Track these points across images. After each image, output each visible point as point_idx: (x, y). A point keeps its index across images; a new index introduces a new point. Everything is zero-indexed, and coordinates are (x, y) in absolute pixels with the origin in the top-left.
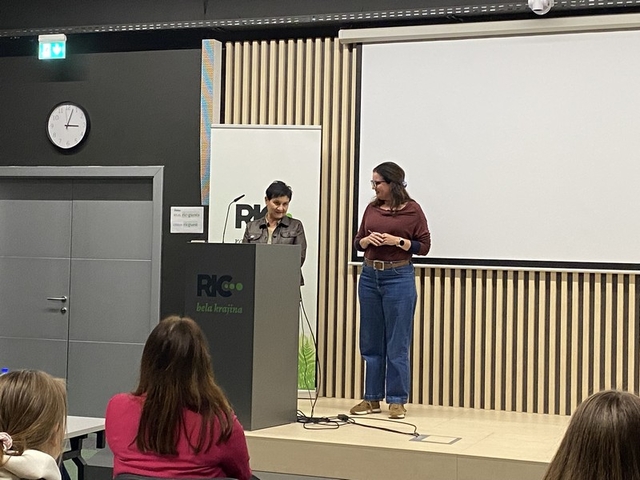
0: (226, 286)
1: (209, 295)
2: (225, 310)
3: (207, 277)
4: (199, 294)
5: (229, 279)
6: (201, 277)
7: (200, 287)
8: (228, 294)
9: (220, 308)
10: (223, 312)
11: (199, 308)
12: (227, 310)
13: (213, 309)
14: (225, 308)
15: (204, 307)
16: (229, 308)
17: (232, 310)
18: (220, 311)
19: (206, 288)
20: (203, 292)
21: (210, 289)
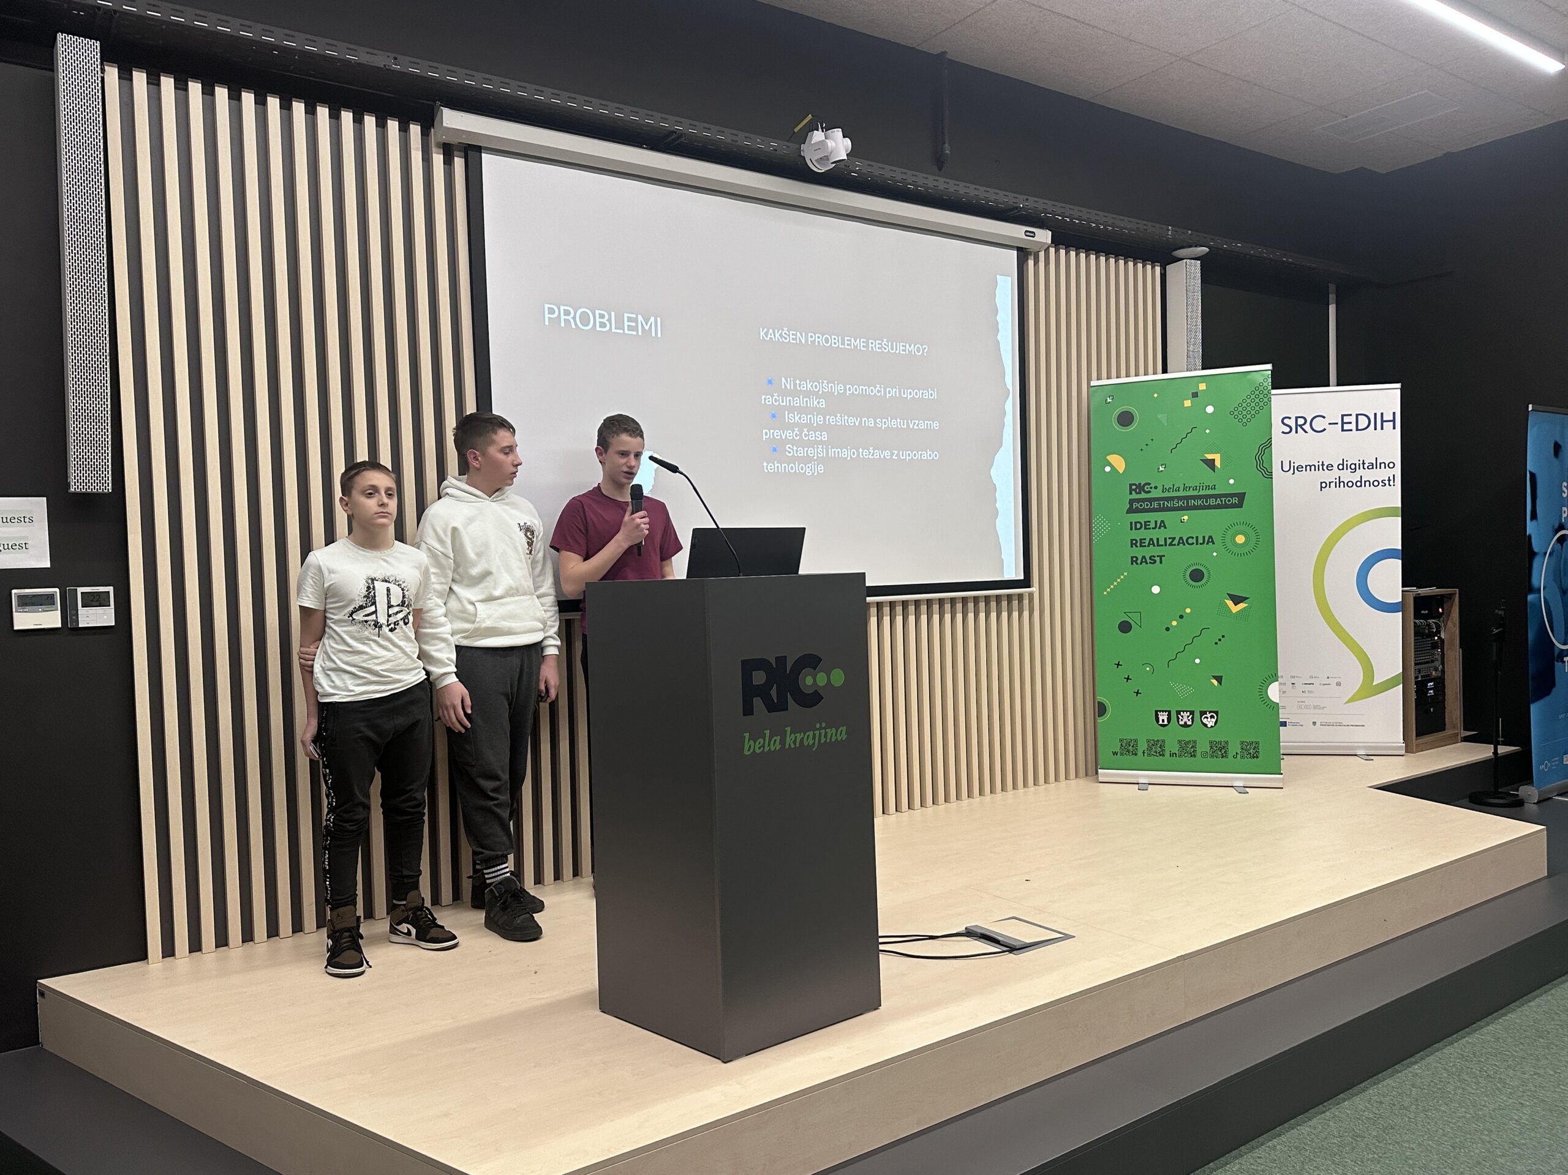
0: (809, 681)
1: (771, 707)
2: (809, 739)
4: (748, 710)
6: (749, 667)
7: (749, 692)
8: (812, 699)
9: (799, 736)
10: (806, 743)
11: (750, 747)
12: (814, 738)
13: (783, 742)
14: (811, 733)
15: (761, 740)
16: (817, 732)
17: (826, 734)
18: (797, 745)
19: (762, 691)
20: (758, 702)
21: (774, 692)
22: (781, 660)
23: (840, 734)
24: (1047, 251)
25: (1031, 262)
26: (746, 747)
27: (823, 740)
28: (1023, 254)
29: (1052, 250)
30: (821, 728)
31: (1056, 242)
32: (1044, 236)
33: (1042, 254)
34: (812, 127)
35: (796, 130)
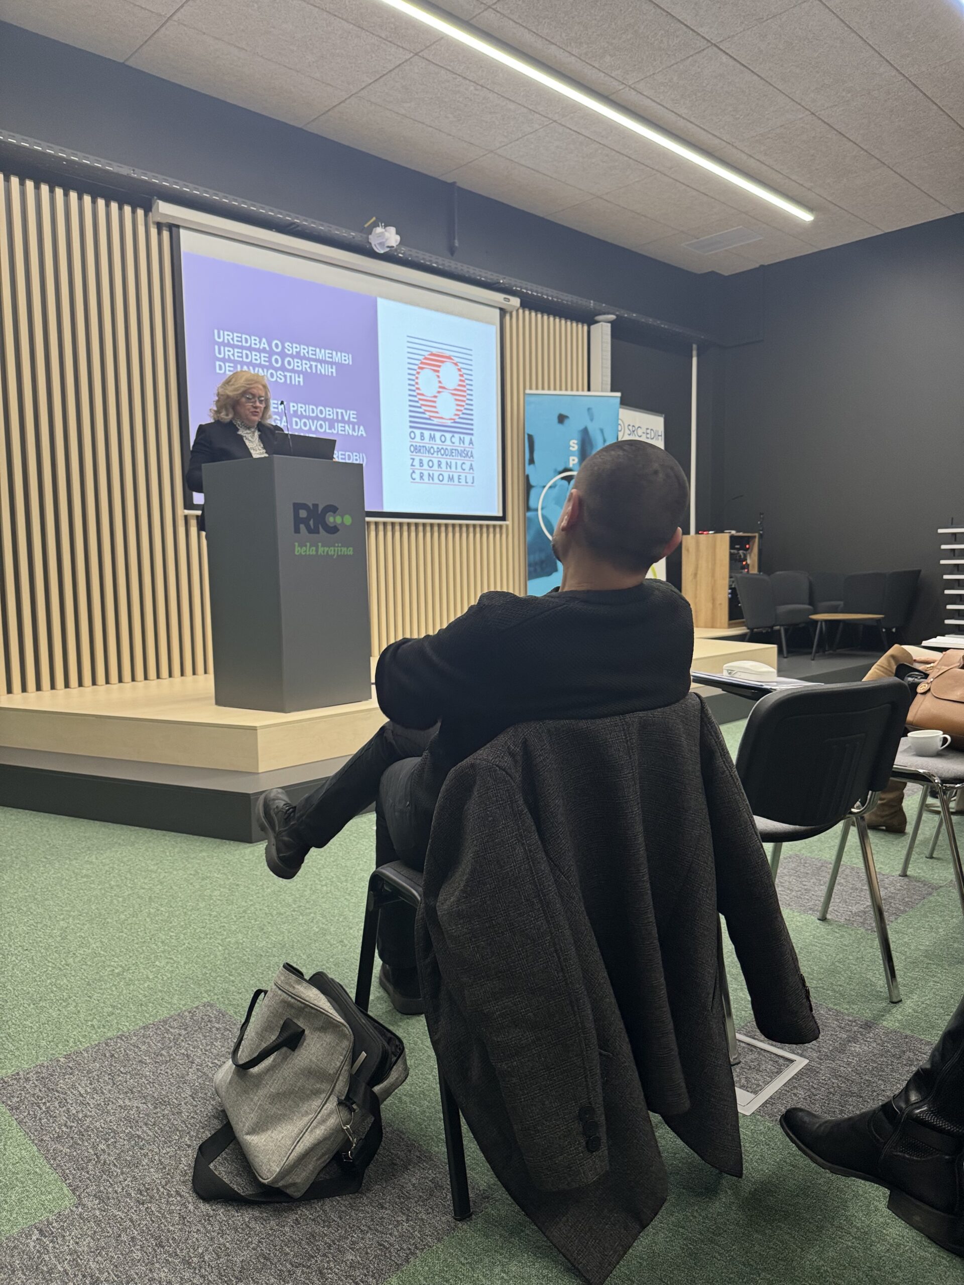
0: (331, 519)
1: (310, 531)
2: (331, 551)
3: (304, 506)
4: (297, 530)
5: (333, 509)
6: (297, 507)
7: (298, 521)
8: (333, 530)
9: (326, 549)
10: (330, 553)
11: (298, 550)
12: (334, 551)
13: (317, 551)
14: (332, 548)
15: (304, 548)
16: (336, 549)
17: (341, 550)
18: (325, 553)
19: (305, 521)
20: (302, 527)
21: (311, 523)
22: (316, 506)
23: (350, 551)
24: (517, 311)
25: (508, 317)
26: (296, 550)
27: (339, 553)
28: (503, 311)
29: (521, 311)
30: (338, 547)
31: (524, 305)
32: (515, 302)
33: (514, 314)
34: (375, 225)
35: (366, 226)
